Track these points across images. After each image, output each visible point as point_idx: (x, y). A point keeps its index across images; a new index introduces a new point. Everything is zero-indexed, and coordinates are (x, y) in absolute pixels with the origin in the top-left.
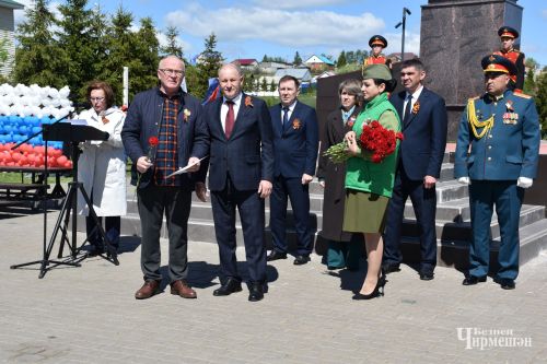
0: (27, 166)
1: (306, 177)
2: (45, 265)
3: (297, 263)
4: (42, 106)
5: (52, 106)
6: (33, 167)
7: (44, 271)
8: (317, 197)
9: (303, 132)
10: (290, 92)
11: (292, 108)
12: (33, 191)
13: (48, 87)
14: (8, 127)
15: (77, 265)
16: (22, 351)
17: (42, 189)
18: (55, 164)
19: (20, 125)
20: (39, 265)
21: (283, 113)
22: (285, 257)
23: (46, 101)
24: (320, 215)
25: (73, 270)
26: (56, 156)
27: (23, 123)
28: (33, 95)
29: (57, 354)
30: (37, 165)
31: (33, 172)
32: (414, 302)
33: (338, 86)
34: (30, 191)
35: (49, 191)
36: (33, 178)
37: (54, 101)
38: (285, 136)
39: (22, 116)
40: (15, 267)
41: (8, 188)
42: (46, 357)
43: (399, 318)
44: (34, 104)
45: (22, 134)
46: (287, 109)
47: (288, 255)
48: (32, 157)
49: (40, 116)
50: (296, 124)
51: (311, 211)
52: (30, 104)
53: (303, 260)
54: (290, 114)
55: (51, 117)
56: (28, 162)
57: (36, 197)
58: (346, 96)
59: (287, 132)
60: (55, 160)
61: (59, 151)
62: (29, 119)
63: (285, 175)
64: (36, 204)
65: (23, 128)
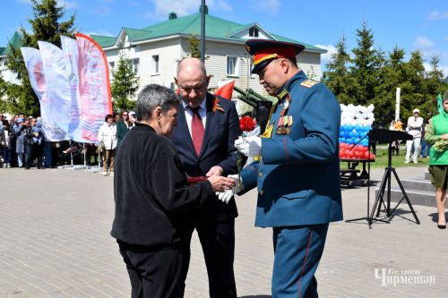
4: (355, 118)
5: (362, 118)
6: (348, 158)
12: (348, 174)
13: (360, 106)
17: (354, 173)
18: (363, 156)
23: (358, 115)
26: (364, 151)
28: (350, 111)
30: (351, 157)
31: (349, 161)
35: (359, 174)
36: (349, 165)
37: (363, 115)
40: (348, 221)
44: (351, 117)
49: (354, 125)
57: (350, 178)
60: (363, 154)
61: (366, 148)
64: (351, 182)
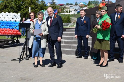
0: (9, 34)
1: (87, 36)
2: (20, 59)
3: (85, 59)
5: (16, 18)
6: (11, 35)
7: (20, 61)
8: (90, 42)
9: (87, 24)
10: (83, 14)
11: (84, 18)
12: (11, 41)
13: (15, 13)
14: (4, 24)
15: (28, 59)
16: (22, 79)
17: (13, 40)
18: (17, 34)
19: (7, 23)
20: (19, 60)
21: (81, 19)
22: (81, 57)
23: (14, 17)
24: (91, 46)
25: (27, 61)
26: (17, 32)
27: (8, 23)
28: (11, 15)
29: (30, 80)
30: (12, 34)
31: (11, 36)
32: (118, 68)
33: (96, 12)
34: (10, 41)
35: (15, 41)
36: (11, 37)
37: (16, 17)
38: (82, 25)
39: (8, 21)
40: (12, 60)
41: (5, 40)
42: (28, 80)
43: (115, 72)
44: (11, 18)
45: (7, 26)
46: (82, 18)
47: (82, 57)
48: (10, 32)
49: (12, 21)
50: (85, 22)
51: (88, 45)
52: (10, 18)
53: (86, 58)
54: (83, 19)
55: (16, 21)
56: (9, 33)
57: (12, 43)
58: (98, 15)
59: (82, 24)
60: (17, 33)
61: (18, 30)
62: (9, 22)
63: (82, 35)
64: (12, 44)
65: (8, 24)
